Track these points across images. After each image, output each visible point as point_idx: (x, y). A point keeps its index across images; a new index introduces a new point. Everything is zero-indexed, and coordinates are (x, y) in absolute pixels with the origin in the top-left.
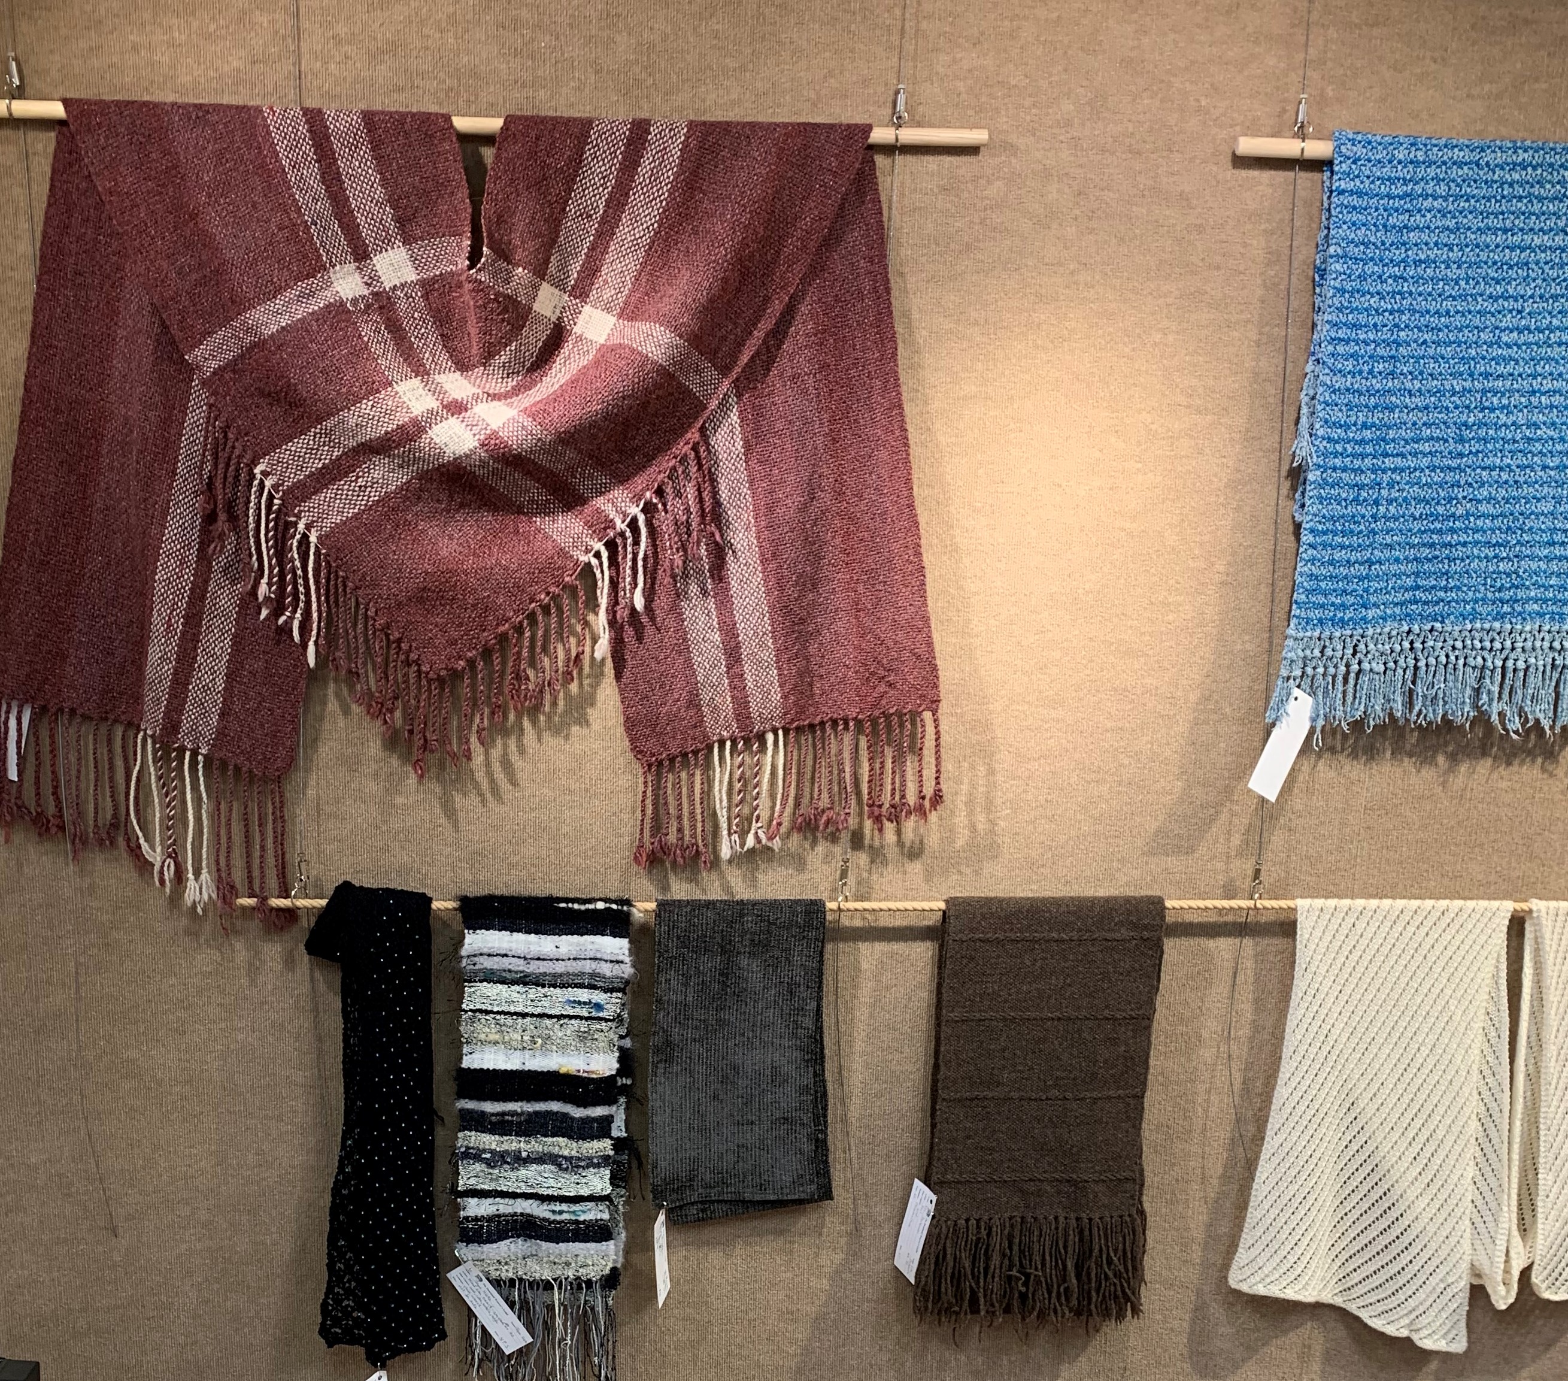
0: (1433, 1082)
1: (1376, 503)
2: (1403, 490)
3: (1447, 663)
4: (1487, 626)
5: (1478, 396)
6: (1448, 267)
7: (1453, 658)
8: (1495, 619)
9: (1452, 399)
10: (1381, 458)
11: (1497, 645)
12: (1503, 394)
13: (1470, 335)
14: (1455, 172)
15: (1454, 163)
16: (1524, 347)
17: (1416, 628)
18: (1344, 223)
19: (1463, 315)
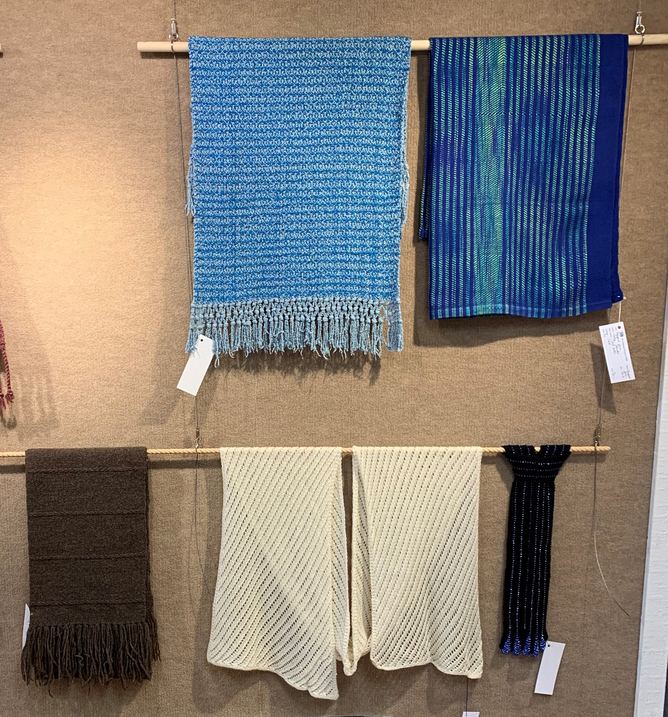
0: (306, 547)
1: (234, 234)
2: (249, 227)
3: (284, 319)
4: (304, 299)
5: (284, 175)
6: (259, 106)
7: (287, 317)
8: (309, 295)
9: (271, 177)
10: (234, 210)
11: (311, 309)
12: (298, 174)
13: (276, 142)
14: (257, 56)
15: (256, 51)
16: (307, 148)
17: (266, 301)
18: (198, 85)
19: (271, 132)
